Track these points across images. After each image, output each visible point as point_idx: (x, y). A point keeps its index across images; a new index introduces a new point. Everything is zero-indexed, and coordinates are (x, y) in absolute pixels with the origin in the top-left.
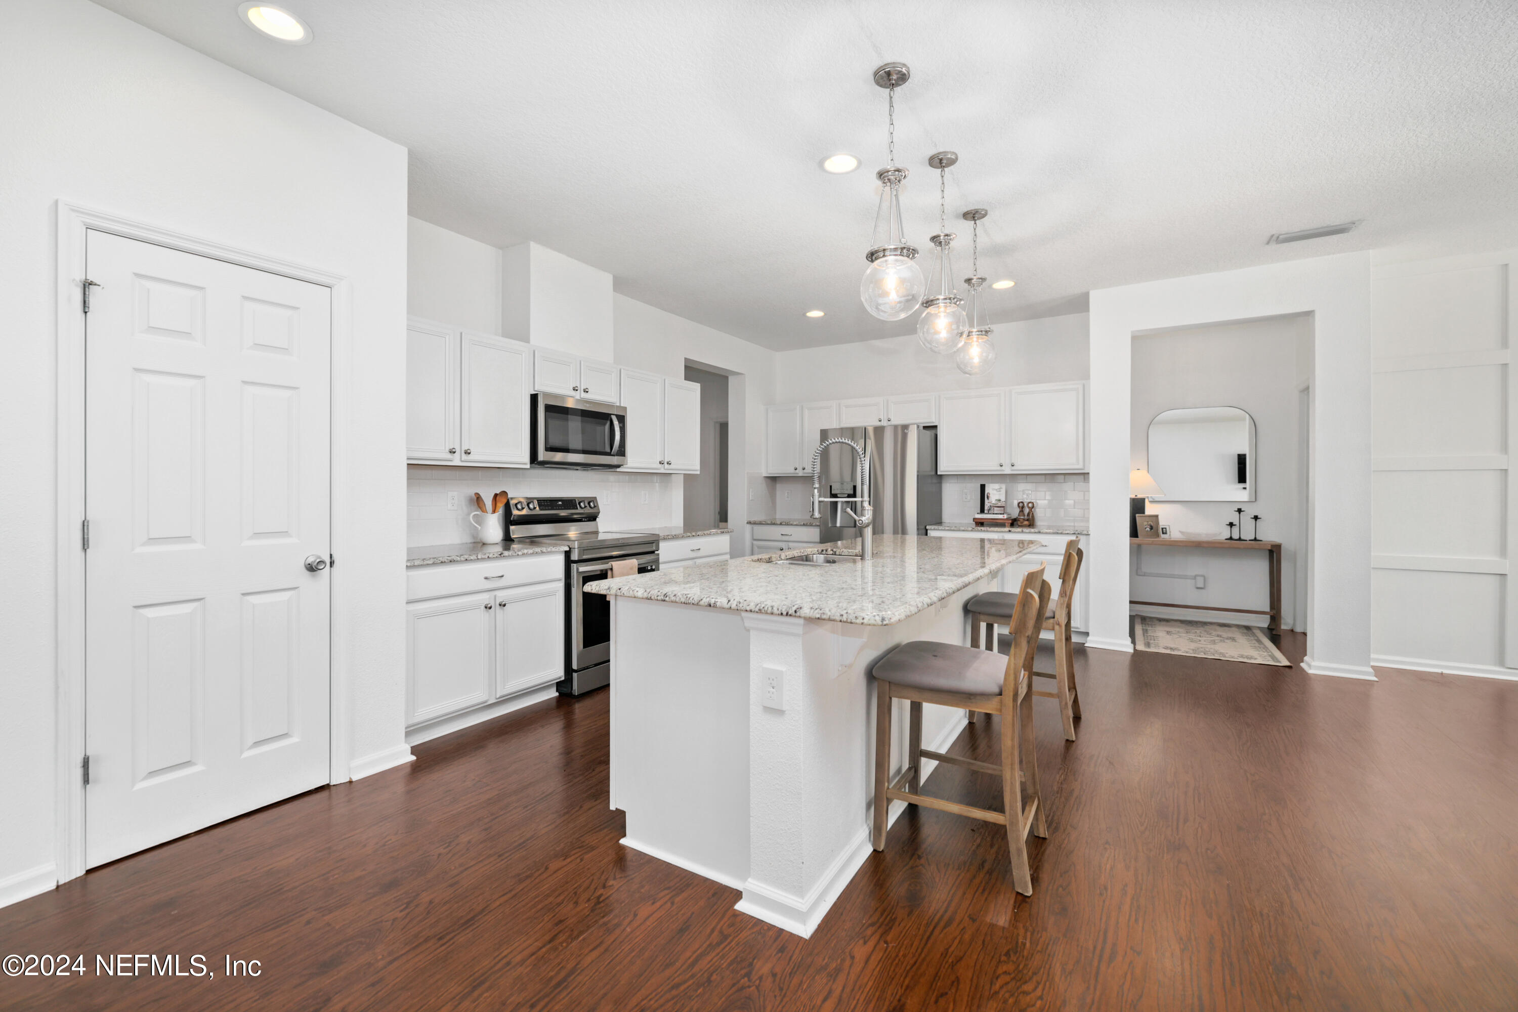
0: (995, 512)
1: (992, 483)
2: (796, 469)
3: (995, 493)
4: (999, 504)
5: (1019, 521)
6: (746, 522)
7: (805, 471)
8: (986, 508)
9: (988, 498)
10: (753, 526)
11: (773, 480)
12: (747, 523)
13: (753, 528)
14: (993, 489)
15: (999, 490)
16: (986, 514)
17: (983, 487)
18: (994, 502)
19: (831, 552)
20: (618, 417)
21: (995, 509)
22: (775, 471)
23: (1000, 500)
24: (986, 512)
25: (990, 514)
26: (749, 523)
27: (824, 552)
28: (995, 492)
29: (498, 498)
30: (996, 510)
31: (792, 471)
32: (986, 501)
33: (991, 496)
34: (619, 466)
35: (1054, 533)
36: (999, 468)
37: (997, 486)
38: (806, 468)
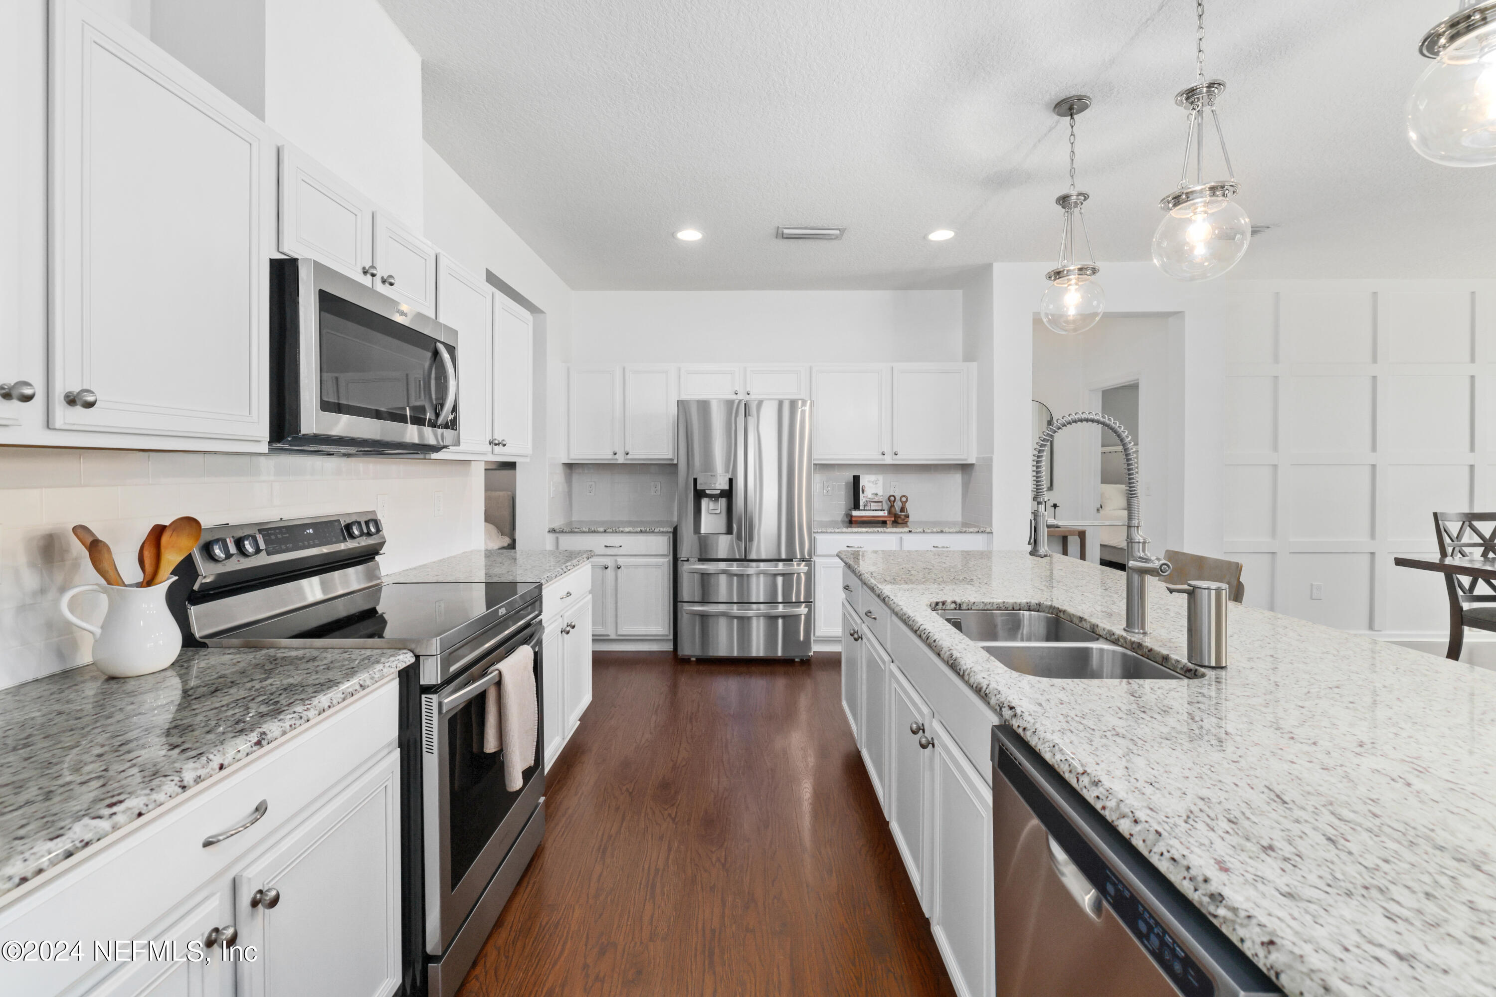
0: (872, 508)
1: (867, 474)
2: (615, 454)
3: (872, 486)
4: (876, 499)
5: (900, 518)
6: (547, 530)
7: (629, 457)
8: (862, 503)
9: (863, 491)
10: (557, 535)
11: (570, 467)
12: (549, 532)
13: (557, 538)
14: (870, 481)
15: (876, 483)
16: (862, 510)
17: (856, 479)
18: (870, 496)
19: (953, 606)
20: (447, 346)
21: (872, 504)
22: (580, 454)
23: (877, 494)
24: (861, 508)
25: (866, 510)
26: (553, 531)
27: (940, 606)
28: (871, 484)
29: (165, 539)
30: (873, 506)
31: (610, 456)
32: (861, 495)
33: (866, 489)
34: (437, 449)
35: (957, 532)
36: (881, 457)
37: (873, 478)
38: (630, 453)
